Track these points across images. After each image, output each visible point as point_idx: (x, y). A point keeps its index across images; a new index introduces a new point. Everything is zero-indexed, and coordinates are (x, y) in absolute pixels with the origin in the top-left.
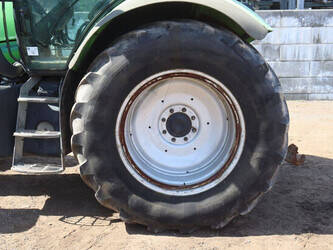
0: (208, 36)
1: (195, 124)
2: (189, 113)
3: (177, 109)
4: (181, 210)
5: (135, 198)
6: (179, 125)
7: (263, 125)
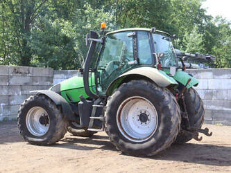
0: (144, 85)
1: (149, 117)
2: (147, 113)
3: (143, 112)
4: (135, 147)
5: (121, 141)
6: (143, 118)
7: (163, 117)
